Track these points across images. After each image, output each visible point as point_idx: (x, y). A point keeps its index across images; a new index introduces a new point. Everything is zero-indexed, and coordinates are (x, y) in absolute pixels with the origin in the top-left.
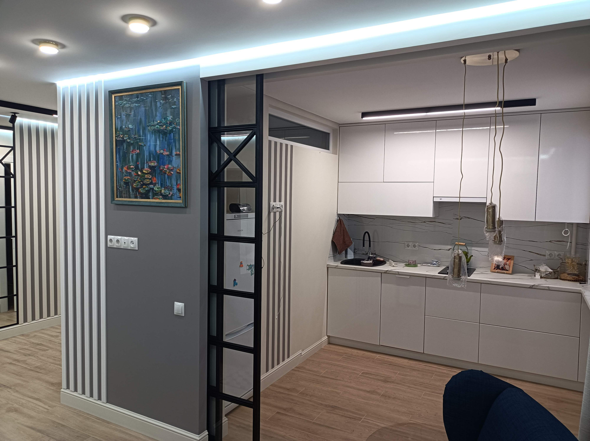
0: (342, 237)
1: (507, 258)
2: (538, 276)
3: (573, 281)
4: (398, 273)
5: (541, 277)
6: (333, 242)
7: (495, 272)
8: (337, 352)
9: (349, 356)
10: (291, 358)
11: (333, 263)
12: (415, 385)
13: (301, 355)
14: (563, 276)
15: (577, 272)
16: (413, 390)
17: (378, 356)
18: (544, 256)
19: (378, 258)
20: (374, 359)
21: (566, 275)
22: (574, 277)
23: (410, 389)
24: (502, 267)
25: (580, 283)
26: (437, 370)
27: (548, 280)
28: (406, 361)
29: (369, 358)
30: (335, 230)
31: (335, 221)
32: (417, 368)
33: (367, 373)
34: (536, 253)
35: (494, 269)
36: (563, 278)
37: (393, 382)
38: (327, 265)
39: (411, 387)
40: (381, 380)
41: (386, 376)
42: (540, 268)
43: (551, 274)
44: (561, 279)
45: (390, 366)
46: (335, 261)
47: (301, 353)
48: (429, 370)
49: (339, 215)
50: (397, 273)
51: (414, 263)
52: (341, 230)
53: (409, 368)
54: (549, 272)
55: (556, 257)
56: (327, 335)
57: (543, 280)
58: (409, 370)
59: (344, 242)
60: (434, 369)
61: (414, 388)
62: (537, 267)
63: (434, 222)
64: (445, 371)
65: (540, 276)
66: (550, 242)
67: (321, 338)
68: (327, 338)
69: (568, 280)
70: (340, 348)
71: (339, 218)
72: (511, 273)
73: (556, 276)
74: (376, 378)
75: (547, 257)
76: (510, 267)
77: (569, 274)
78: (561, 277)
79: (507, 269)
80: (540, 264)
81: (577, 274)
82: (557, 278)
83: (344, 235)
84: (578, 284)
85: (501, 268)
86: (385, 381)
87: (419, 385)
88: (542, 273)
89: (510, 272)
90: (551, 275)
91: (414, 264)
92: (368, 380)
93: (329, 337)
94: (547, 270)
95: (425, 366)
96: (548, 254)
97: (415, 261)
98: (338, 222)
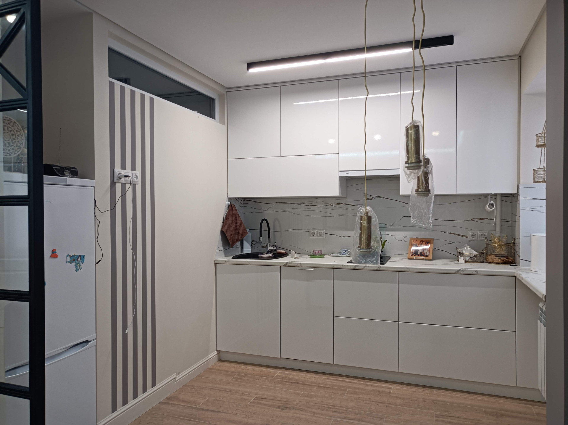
0: (234, 226)
1: (426, 242)
2: (461, 260)
3: (502, 263)
4: (301, 266)
5: (466, 262)
6: (223, 233)
7: (413, 259)
8: (227, 371)
9: (242, 376)
10: (158, 386)
11: (223, 259)
12: (321, 410)
13: (175, 380)
14: (490, 258)
15: (506, 252)
16: (319, 417)
17: (278, 372)
18: (467, 237)
19: (279, 251)
20: (273, 377)
21: (493, 257)
22: (502, 258)
23: (316, 417)
24: (421, 253)
25: (511, 266)
26: (351, 385)
27: (474, 264)
28: (313, 375)
29: (266, 377)
30: (226, 217)
31: (225, 207)
32: (326, 384)
33: (261, 398)
34: (457, 235)
35: (412, 255)
36: (490, 260)
37: (294, 408)
38: (215, 261)
39: (317, 413)
40: (278, 407)
41: (285, 400)
42: (463, 250)
43: (476, 257)
44: (487, 262)
45: (292, 384)
46: (226, 255)
47: (175, 378)
48: (340, 386)
49: (230, 199)
50: (299, 265)
51: (320, 253)
52: (232, 217)
53: (315, 386)
54: (474, 255)
55: (480, 238)
56: (217, 350)
57: (468, 264)
58: (315, 388)
59: (237, 232)
60: (346, 384)
61: (320, 414)
62: (460, 250)
63: (341, 204)
64: (360, 386)
65: (464, 260)
66: (472, 220)
67: (207, 355)
68: (217, 353)
69: (497, 263)
70: (233, 365)
71: (231, 203)
72: (431, 259)
73: (482, 260)
74: (273, 403)
75: (470, 238)
76: (429, 252)
77: (497, 256)
78: (488, 260)
79: (427, 255)
80: (463, 246)
81: (506, 255)
82: (483, 262)
83: (236, 224)
84: (508, 266)
85: (419, 254)
86: (284, 408)
87: (327, 409)
88: (466, 257)
89: (430, 257)
90: (476, 259)
91: (321, 255)
92: (261, 408)
93: (219, 352)
94: (472, 253)
95: (335, 380)
96: (471, 235)
97: (321, 251)
98: (229, 207)
